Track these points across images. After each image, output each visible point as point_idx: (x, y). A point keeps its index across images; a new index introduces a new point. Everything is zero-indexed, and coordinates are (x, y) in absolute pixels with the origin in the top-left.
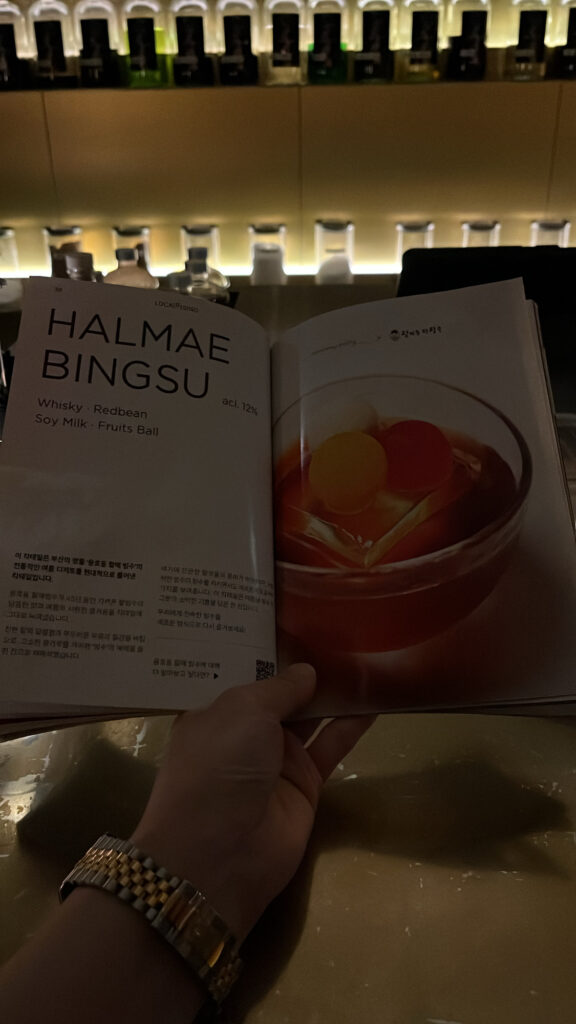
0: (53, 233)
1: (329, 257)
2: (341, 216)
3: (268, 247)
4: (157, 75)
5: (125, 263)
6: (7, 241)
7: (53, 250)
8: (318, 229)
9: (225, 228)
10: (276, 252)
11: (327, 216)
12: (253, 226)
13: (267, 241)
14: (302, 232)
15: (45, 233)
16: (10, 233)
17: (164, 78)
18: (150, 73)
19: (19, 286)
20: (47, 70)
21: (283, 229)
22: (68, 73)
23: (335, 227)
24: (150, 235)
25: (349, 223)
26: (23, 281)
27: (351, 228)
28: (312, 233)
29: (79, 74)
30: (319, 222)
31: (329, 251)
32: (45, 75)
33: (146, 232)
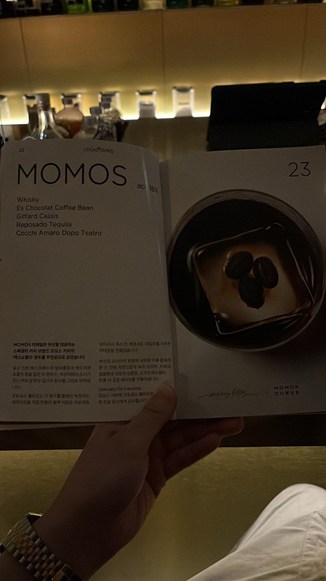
0: (29, 98)
1: (181, 107)
2: (187, 85)
3: (147, 103)
4: (83, 7)
5: (67, 106)
6: (3, 103)
7: (29, 108)
8: (174, 92)
9: (123, 94)
10: (151, 105)
11: (179, 85)
12: (138, 91)
13: (146, 100)
14: (165, 94)
15: (24, 98)
16: (6, 100)
17: (87, 9)
18: (79, 6)
19: (11, 129)
20: (22, 6)
21: (155, 93)
22: (34, 8)
23: (184, 90)
24: (82, 98)
25: (191, 88)
26: (13, 126)
27: (192, 91)
28: (171, 94)
29: (40, 8)
30: (175, 88)
31: (181, 104)
32: (21, 9)
33: (79, 96)
